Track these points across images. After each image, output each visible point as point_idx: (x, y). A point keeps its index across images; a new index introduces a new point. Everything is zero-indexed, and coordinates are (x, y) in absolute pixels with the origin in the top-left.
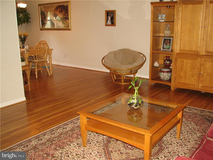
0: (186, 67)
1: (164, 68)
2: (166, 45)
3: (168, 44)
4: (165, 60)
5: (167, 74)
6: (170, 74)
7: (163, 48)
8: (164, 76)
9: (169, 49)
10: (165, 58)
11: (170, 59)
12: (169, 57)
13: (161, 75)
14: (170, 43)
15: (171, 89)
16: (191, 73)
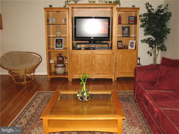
0: (81, 61)
1: (58, 63)
2: (59, 44)
3: (60, 43)
4: (59, 57)
5: (63, 68)
6: (64, 69)
7: (56, 47)
8: (60, 70)
9: (62, 47)
10: (58, 55)
11: (62, 56)
12: (61, 54)
13: (57, 70)
14: (62, 42)
15: (69, 80)
16: (85, 65)
